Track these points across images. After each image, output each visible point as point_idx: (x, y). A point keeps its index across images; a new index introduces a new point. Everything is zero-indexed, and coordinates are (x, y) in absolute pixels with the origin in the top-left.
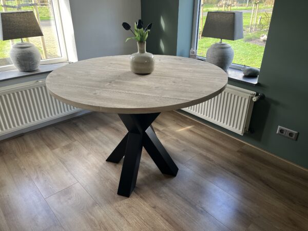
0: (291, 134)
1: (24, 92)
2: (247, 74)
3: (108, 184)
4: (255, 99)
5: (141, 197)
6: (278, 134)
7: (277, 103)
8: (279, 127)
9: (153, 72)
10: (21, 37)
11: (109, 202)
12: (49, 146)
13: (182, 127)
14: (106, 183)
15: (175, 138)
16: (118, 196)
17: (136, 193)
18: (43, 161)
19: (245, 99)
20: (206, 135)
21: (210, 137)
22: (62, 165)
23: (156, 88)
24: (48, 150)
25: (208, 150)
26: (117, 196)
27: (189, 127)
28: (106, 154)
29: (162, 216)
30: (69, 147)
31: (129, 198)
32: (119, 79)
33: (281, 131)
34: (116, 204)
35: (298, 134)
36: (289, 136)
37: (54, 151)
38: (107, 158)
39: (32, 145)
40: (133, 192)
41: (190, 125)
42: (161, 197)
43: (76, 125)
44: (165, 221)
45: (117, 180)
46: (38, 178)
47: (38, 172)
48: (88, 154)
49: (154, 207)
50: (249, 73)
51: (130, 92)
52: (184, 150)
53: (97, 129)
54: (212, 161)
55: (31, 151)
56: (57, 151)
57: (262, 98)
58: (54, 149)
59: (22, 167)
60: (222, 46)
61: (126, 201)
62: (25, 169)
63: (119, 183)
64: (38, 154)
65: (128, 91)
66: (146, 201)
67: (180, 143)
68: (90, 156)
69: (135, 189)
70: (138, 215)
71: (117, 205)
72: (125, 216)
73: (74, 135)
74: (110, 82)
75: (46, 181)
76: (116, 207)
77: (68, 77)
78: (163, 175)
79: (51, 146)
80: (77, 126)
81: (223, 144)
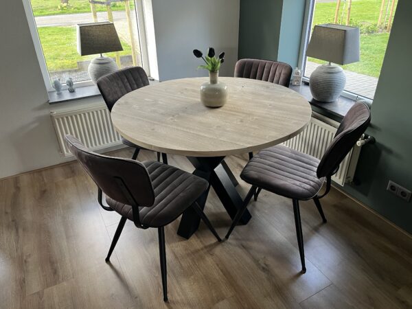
0: (403, 193)
1: (99, 112)
4: (359, 143)
5: (201, 241)
6: (389, 190)
7: (390, 152)
8: (390, 182)
9: (225, 105)
10: (100, 52)
16: (177, 236)
17: (197, 235)
23: (217, 127)
29: (218, 265)
31: (188, 240)
32: (184, 112)
33: (392, 187)
34: (172, 244)
35: (411, 195)
36: (400, 195)
40: (194, 234)
44: (220, 271)
49: (212, 255)
51: (188, 131)
59: (91, 191)
60: (329, 70)
61: (184, 243)
65: (187, 128)
69: (197, 231)
70: (193, 259)
72: (179, 259)
74: (173, 116)
77: (135, 106)
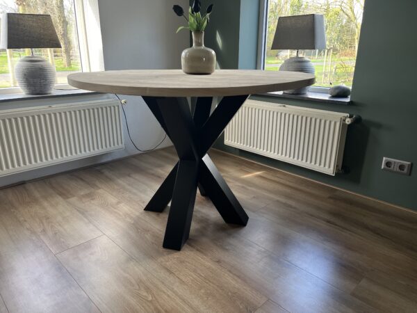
0: (401, 167)
2: (335, 94)
3: (148, 236)
4: (348, 121)
5: (198, 250)
6: (384, 169)
7: (379, 126)
8: (384, 158)
11: (151, 257)
12: (61, 194)
13: (248, 173)
14: (146, 235)
15: (240, 184)
16: (164, 250)
17: (190, 245)
18: (51, 211)
19: (335, 123)
20: (282, 181)
21: (288, 183)
22: (80, 215)
24: (59, 199)
25: (288, 196)
26: (162, 249)
27: (258, 173)
28: (144, 202)
29: (230, 272)
30: (90, 196)
31: (181, 252)
33: (388, 164)
34: (161, 259)
35: (411, 166)
37: (69, 200)
38: (144, 207)
39: (37, 194)
40: (186, 244)
41: (259, 171)
42: (227, 249)
43: (100, 172)
45: (160, 231)
46: (44, 231)
47: (45, 224)
48: (119, 203)
49: (219, 262)
50: (337, 91)
52: (254, 197)
53: (129, 176)
54: (295, 208)
55: (36, 201)
56: (73, 200)
57: (357, 121)
58: (68, 198)
59: (22, 219)
60: (299, 60)
61: (176, 255)
62: (25, 221)
63: (164, 235)
64: (45, 204)
66: (205, 255)
67: (248, 189)
68: (121, 205)
69: (188, 241)
70: (195, 271)
71: (163, 260)
72: (176, 274)
73: (98, 183)
75: (56, 234)
76: (162, 262)
78: (227, 225)
79: (65, 195)
80: (102, 173)
81: (308, 190)
